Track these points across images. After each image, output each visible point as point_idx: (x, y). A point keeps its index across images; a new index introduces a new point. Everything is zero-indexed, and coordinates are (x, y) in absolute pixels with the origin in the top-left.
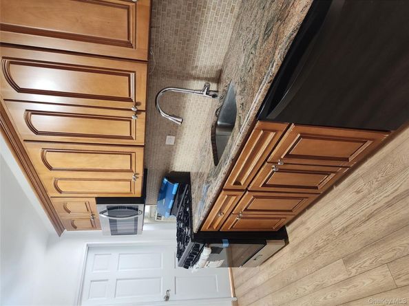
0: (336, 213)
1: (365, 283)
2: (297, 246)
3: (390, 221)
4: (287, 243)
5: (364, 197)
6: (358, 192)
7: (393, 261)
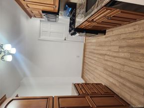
0: (124, 32)
1: (122, 55)
2: (107, 37)
3: (139, 42)
4: (105, 34)
5: (136, 32)
6: (135, 29)
7: (133, 53)
